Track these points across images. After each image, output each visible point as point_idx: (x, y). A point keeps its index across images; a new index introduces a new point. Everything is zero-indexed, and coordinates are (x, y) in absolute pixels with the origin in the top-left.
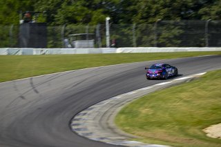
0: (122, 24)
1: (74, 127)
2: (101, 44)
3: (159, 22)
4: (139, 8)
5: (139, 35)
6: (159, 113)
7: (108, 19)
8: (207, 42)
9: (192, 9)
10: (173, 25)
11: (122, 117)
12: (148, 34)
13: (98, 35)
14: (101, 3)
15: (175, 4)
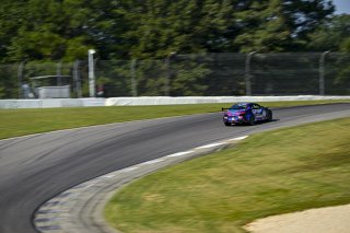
0: (114, 61)
1: (39, 225)
2: (80, 92)
3: (173, 57)
4: (142, 34)
5: (141, 78)
6: (174, 201)
7: (92, 52)
8: (248, 88)
9: (226, 35)
11: (116, 207)
12: (156, 77)
13: (76, 77)
14: (80, 27)
15: (198, 28)
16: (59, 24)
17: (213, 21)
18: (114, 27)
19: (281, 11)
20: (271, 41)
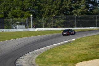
0: (38, 18)
1: (17, 64)
2: (28, 27)
3: (54, 17)
4: (45, 10)
5: (45, 23)
6: (55, 57)
7: (31, 15)
8: (76, 25)
9: (69, 10)
10: (61, 18)
11: (38, 59)
12: (49, 22)
13: (27, 23)
14: (28, 8)
15: (62, 8)
16: (22, 7)
17: (65, 7)
18: (38, 8)
19: (85, 3)
20: (82, 12)
